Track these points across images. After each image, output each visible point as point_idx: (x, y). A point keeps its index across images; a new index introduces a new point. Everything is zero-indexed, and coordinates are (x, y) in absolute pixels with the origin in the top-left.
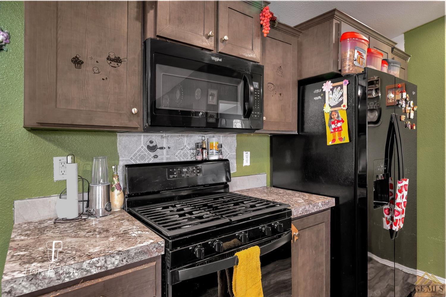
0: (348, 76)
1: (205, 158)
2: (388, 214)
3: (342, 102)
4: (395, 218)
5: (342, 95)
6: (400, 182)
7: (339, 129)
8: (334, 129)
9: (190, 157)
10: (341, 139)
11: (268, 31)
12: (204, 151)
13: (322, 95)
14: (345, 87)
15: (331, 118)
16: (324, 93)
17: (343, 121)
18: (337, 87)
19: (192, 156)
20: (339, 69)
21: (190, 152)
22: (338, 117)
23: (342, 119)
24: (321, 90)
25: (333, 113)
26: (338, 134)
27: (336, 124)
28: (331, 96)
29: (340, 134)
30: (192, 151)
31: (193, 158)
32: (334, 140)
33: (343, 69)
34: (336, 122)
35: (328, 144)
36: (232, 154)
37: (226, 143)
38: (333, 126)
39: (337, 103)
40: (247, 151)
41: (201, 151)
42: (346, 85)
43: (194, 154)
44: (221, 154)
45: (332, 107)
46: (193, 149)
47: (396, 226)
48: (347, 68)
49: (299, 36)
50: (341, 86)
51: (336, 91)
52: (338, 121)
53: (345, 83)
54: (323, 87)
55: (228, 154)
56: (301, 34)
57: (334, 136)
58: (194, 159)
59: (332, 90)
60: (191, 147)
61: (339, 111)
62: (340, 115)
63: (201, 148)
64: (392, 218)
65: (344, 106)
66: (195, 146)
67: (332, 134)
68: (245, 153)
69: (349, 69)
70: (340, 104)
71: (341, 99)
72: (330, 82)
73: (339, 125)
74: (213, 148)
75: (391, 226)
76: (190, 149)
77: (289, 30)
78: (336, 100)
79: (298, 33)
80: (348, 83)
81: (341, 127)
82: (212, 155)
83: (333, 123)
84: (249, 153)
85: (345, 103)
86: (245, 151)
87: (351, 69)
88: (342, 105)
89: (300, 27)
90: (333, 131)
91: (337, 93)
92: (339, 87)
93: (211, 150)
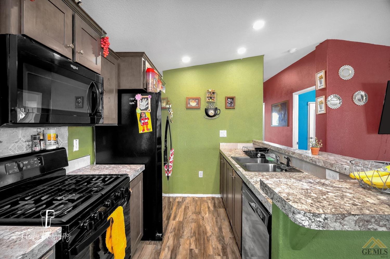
0: (151, 93)
1: (43, 148)
2: (166, 168)
3: (148, 108)
4: (169, 169)
5: (148, 104)
6: (171, 151)
7: (147, 124)
8: (143, 123)
9: (26, 149)
10: (148, 129)
11: (107, 54)
12: (42, 142)
13: (135, 102)
14: (149, 100)
15: (141, 117)
16: (137, 101)
17: (149, 119)
18: (145, 98)
19: (28, 148)
20: (145, 87)
21: (25, 144)
22: (145, 116)
23: (148, 118)
24: (134, 99)
25: (142, 114)
26: (146, 126)
27: (144, 120)
28: (141, 103)
29: (147, 127)
30: (27, 143)
31: (28, 150)
32: (144, 130)
33: (147, 88)
34: (144, 119)
35: (140, 133)
36: (65, 142)
37: (60, 133)
38: (142, 121)
39: (144, 108)
40: (76, 139)
41: (39, 142)
42: (150, 98)
43: (29, 146)
44: (58, 143)
45: (141, 110)
46: (28, 141)
47: (170, 173)
48: (150, 89)
49: (118, 59)
50: (147, 99)
51: (144, 101)
52: (146, 119)
53: (149, 97)
54: (135, 97)
55: (62, 143)
56: (119, 59)
57: (144, 128)
58: (30, 150)
59: (142, 100)
60: (26, 139)
61: (146, 113)
62: (146, 115)
63: (38, 139)
64: (168, 170)
65: (149, 110)
66: (30, 138)
67: (142, 126)
68: (75, 140)
69: (152, 89)
70: (146, 109)
71: (147, 106)
72: (140, 94)
73: (146, 121)
74: (51, 139)
75: (168, 174)
76: (25, 142)
77: (113, 54)
78: (144, 106)
79: (118, 58)
80: (151, 97)
81: (147, 122)
82: (49, 146)
83: (143, 119)
84: (78, 140)
85: (150, 108)
86: (75, 139)
87: (153, 90)
88: (148, 110)
89: (119, 54)
90: (142, 124)
91: (144, 102)
92: (146, 99)
93: (48, 140)
